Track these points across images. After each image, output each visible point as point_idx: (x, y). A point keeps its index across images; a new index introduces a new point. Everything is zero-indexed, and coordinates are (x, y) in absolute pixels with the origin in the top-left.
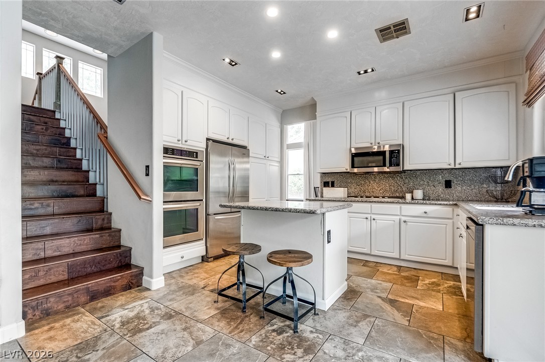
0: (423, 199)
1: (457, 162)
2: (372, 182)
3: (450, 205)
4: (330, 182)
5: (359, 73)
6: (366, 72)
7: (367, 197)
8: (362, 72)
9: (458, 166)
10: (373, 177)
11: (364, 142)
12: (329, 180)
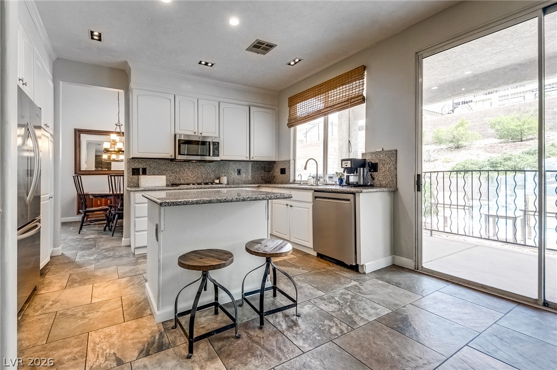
0: (228, 184)
1: (251, 156)
2: (186, 170)
3: (256, 187)
4: (141, 169)
5: (200, 63)
6: (206, 64)
7: (198, 184)
8: (203, 63)
9: (252, 159)
10: (187, 165)
11: (188, 129)
12: (140, 166)
